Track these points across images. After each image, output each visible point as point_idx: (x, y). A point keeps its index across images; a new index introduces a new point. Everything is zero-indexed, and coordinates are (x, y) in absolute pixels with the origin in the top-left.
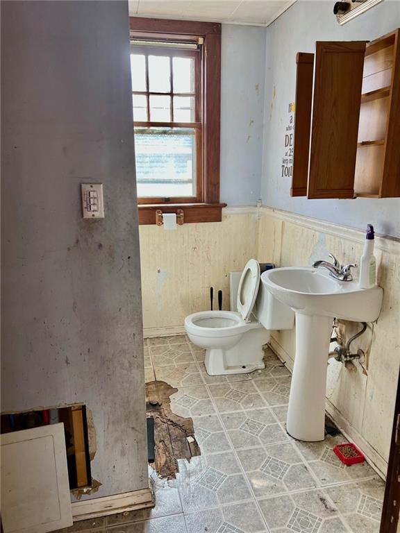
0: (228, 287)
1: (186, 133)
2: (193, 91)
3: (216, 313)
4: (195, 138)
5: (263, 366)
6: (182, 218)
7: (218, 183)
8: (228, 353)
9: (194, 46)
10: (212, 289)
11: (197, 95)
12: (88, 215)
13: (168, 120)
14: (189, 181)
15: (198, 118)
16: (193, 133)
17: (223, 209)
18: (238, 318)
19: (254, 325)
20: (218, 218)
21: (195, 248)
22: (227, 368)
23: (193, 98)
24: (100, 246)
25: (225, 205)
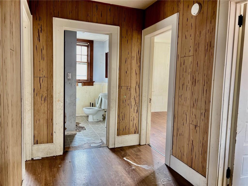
0: (95, 103)
1: (85, 64)
2: (87, 55)
3: (91, 107)
4: (87, 66)
5: (103, 120)
6: (83, 84)
7: (93, 76)
8: (94, 116)
9: (87, 44)
10: (90, 103)
11: (88, 55)
12: (68, 78)
13: (80, 61)
14: (85, 76)
15: (88, 61)
16: (86, 64)
17: (94, 83)
18: (96, 108)
19: (100, 109)
20: (93, 85)
21: (86, 92)
22: (94, 120)
23: (87, 56)
24: (70, 83)
25: (94, 82)
